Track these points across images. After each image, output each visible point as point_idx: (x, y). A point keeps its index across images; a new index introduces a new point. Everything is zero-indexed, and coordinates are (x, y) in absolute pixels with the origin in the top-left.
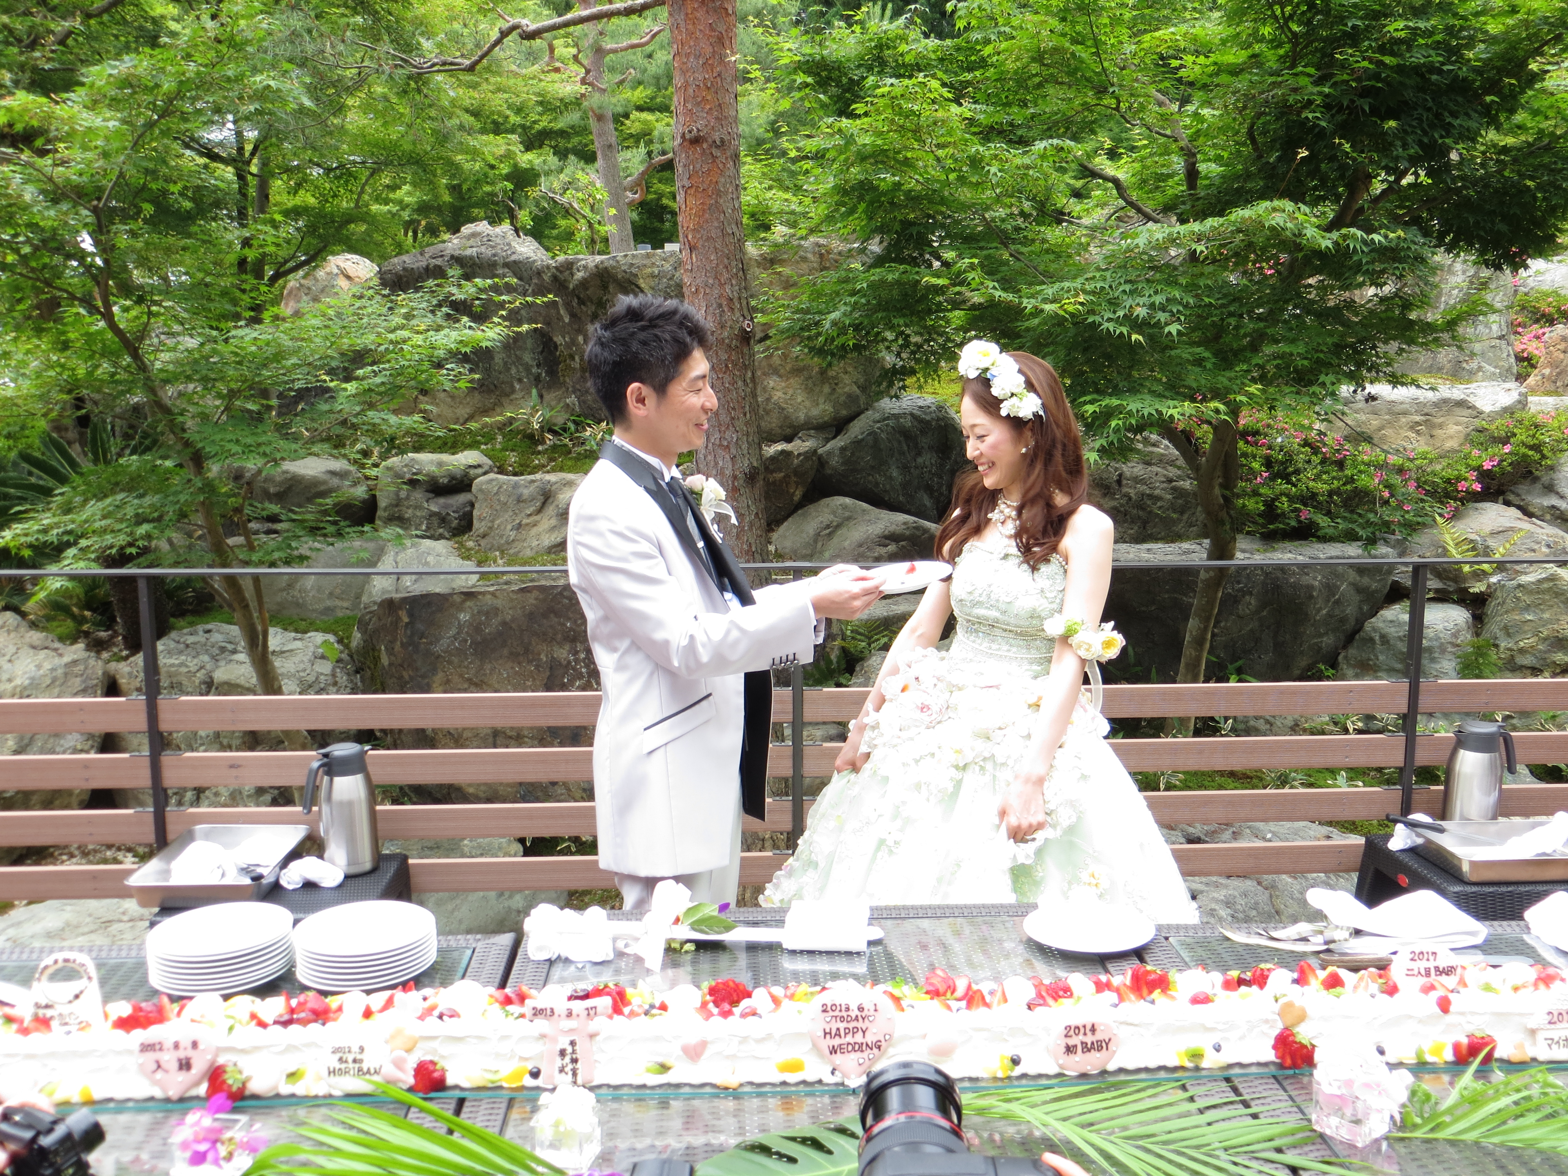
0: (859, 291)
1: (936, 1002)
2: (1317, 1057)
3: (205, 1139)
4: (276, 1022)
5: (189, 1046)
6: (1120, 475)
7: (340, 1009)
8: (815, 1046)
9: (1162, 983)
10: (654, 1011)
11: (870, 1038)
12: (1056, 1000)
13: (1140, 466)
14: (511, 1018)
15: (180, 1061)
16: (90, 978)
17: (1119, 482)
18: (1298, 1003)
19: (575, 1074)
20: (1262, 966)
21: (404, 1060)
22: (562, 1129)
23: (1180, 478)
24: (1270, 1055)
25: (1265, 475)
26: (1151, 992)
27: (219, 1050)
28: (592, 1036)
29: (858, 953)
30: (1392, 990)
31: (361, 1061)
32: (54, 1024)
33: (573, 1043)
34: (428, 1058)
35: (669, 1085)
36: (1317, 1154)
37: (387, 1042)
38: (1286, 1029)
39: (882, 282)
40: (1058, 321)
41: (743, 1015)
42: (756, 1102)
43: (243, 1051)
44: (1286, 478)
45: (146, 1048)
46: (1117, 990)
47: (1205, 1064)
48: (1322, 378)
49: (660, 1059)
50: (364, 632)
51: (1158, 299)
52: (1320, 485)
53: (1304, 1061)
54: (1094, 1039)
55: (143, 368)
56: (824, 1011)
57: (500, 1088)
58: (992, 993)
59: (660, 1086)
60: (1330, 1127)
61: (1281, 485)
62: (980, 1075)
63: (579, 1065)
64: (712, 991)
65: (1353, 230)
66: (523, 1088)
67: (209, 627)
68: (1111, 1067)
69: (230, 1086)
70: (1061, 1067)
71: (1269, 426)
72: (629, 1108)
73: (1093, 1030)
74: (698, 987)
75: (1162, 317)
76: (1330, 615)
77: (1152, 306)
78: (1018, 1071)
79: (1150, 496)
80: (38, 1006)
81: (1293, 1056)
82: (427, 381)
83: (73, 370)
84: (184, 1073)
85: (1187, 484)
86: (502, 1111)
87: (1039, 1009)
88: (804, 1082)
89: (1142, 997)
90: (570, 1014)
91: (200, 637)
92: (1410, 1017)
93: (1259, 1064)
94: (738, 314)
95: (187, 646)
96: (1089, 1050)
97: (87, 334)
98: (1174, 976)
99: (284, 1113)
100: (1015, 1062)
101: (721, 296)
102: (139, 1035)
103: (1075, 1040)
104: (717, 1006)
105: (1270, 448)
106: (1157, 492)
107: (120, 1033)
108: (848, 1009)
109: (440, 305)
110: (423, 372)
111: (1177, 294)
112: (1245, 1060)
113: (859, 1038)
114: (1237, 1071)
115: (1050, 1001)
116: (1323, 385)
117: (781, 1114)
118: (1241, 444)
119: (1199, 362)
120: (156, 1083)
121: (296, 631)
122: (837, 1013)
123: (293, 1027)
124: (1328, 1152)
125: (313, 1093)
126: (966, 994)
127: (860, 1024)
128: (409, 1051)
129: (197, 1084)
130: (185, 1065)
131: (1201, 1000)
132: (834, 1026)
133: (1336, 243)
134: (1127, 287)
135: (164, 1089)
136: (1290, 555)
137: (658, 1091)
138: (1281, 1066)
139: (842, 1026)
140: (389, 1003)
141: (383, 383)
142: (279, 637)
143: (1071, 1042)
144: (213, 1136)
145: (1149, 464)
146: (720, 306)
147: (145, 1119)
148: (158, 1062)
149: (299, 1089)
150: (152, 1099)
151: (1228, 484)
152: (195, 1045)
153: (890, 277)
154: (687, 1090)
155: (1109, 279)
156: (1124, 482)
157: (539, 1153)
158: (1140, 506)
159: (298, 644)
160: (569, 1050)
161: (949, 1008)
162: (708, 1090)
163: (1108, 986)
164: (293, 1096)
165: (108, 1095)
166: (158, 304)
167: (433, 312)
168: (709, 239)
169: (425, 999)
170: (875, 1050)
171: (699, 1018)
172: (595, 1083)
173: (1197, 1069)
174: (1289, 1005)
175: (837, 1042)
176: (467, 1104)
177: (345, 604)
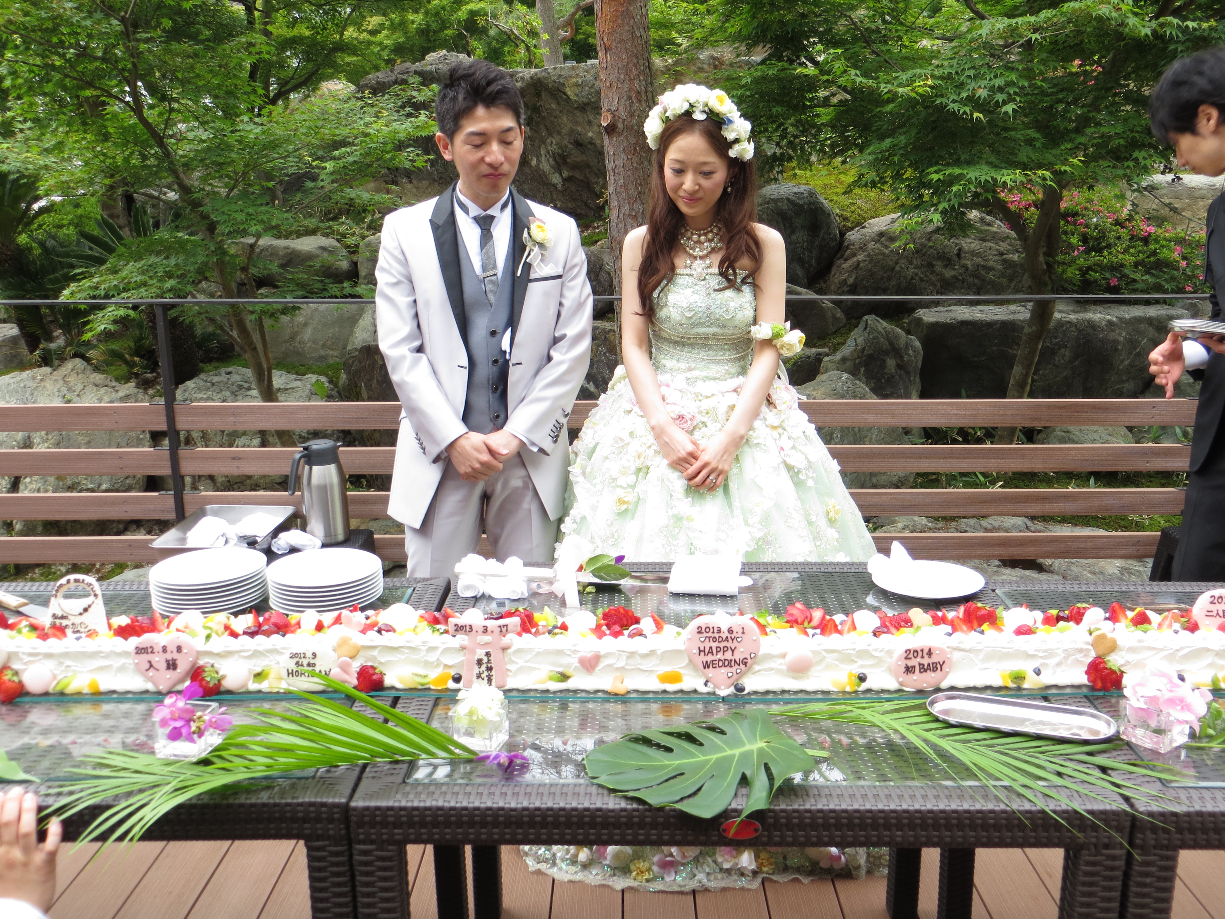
0: (744, 86)
1: (795, 631)
2: (1125, 681)
3: (180, 718)
4: (245, 633)
5: (175, 650)
6: (960, 250)
7: (298, 624)
8: (691, 661)
9: (991, 618)
10: (557, 631)
11: (738, 656)
12: (898, 629)
13: (977, 242)
14: (437, 633)
15: (167, 661)
16: (96, 596)
17: (959, 255)
18: (1110, 635)
19: (490, 680)
20: (1079, 605)
21: (349, 665)
22: (475, 718)
23: (1009, 252)
24: (1082, 679)
25: (1081, 248)
26: (980, 625)
27: (200, 654)
28: (504, 649)
29: (731, 597)
30: (1193, 628)
31: (314, 665)
32: (69, 632)
33: (488, 654)
34: (369, 664)
35: (568, 691)
36: (1124, 758)
37: (334, 650)
38: (1098, 657)
39: (764, 78)
40: (911, 103)
41: (631, 636)
42: (641, 706)
43: (218, 655)
44: (1099, 251)
45: (140, 651)
46: (952, 623)
47: (1026, 685)
48: (1136, 154)
49: (560, 670)
50: (348, 373)
51: (998, 82)
52: (1127, 257)
53: (1113, 685)
54: (930, 661)
55: (167, 154)
56: (699, 632)
57: (429, 689)
58: (843, 623)
59: (561, 691)
60: (1135, 736)
61: (1094, 258)
62: (832, 689)
63: (493, 673)
64: (606, 616)
65: (1169, 18)
66: (447, 690)
67: (229, 369)
68: (944, 685)
69: (208, 682)
70: (901, 684)
71: (1086, 208)
72: (535, 708)
73: (930, 653)
74: (594, 613)
75: (1000, 97)
76: (1131, 365)
77: (992, 89)
78: (864, 686)
79: (984, 267)
80: (54, 616)
81: (1104, 679)
82: (391, 159)
83: (114, 158)
84: (171, 671)
85: (1015, 257)
86: (429, 708)
87: (883, 636)
88: (682, 691)
89: (972, 628)
90: (485, 630)
91: (223, 378)
92: (1208, 650)
93: (1073, 686)
94: (644, 105)
95: (213, 384)
96: (926, 671)
97: (122, 127)
98: (1000, 612)
99: (253, 705)
100: (862, 679)
101: (630, 90)
102: (134, 641)
103: (914, 662)
104: (609, 629)
105: (1087, 226)
106: (990, 263)
107: (120, 640)
108: (719, 631)
109: (403, 107)
110: (387, 152)
111: (1013, 77)
112: (1061, 682)
113: (728, 655)
114: (1054, 691)
115: (893, 630)
116: (1136, 160)
117: (661, 717)
118: (1062, 223)
119: (1030, 142)
120: (150, 679)
121: (297, 374)
122: (710, 634)
123: (259, 638)
124: (1134, 757)
125: (276, 690)
126: (821, 624)
127: (729, 644)
128: (352, 658)
129: (182, 681)
130: (172, 665)
131: (1023, 631)
132: (708, 645)
133: (1154, 32)
134: (972, 73)
135: (154, 684)
136: (1100, 315)
137: (559, 695)
138: (1093, 688)
139: (714, 645)
140: (338, 620)
141: (355, 162)
142: (283, 377)
143: (910, 663)
144: (187, 716)
145: (983, 240)
146: (630, 98)
147: (141, 708)
148: (150, 662)
149: (264, 686)
150: (147, 692)
151: (1051, 252)
152: (179, 649)
153: (770, 72)
154: (583, 695)
155: (955, 66)
156: (963, 255)
157: (456, 737)
158: (975, 275)
159: (298, 383)
160: (485, 660)
161: (806, 634)
162: (600, 695)
163: (943, 620)
164: (260, 692)
165: (112, 688)
166: (177, 101)
167: (398, 111)
168: (621, 41)
169: (367, 618)
170: (742, 666)
171: (593, 637)
172: (507, 688)
173: (1019, 689)
174: (1103, 637)
175: (710, 658)
176: (400, 701)
177: (335, 353)
